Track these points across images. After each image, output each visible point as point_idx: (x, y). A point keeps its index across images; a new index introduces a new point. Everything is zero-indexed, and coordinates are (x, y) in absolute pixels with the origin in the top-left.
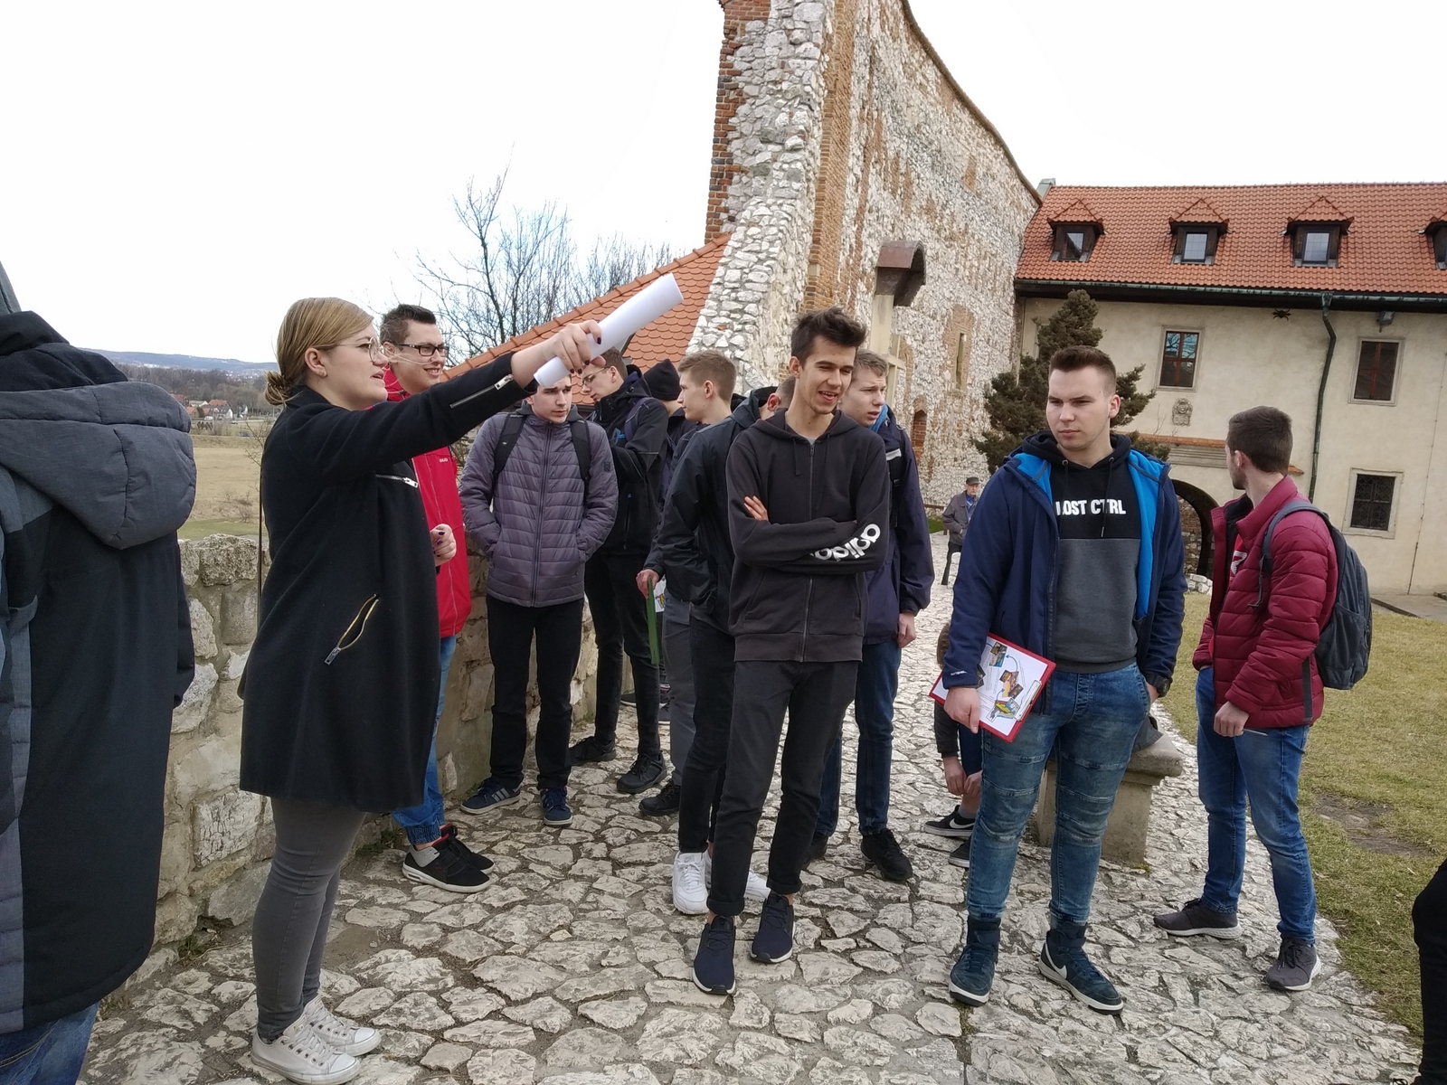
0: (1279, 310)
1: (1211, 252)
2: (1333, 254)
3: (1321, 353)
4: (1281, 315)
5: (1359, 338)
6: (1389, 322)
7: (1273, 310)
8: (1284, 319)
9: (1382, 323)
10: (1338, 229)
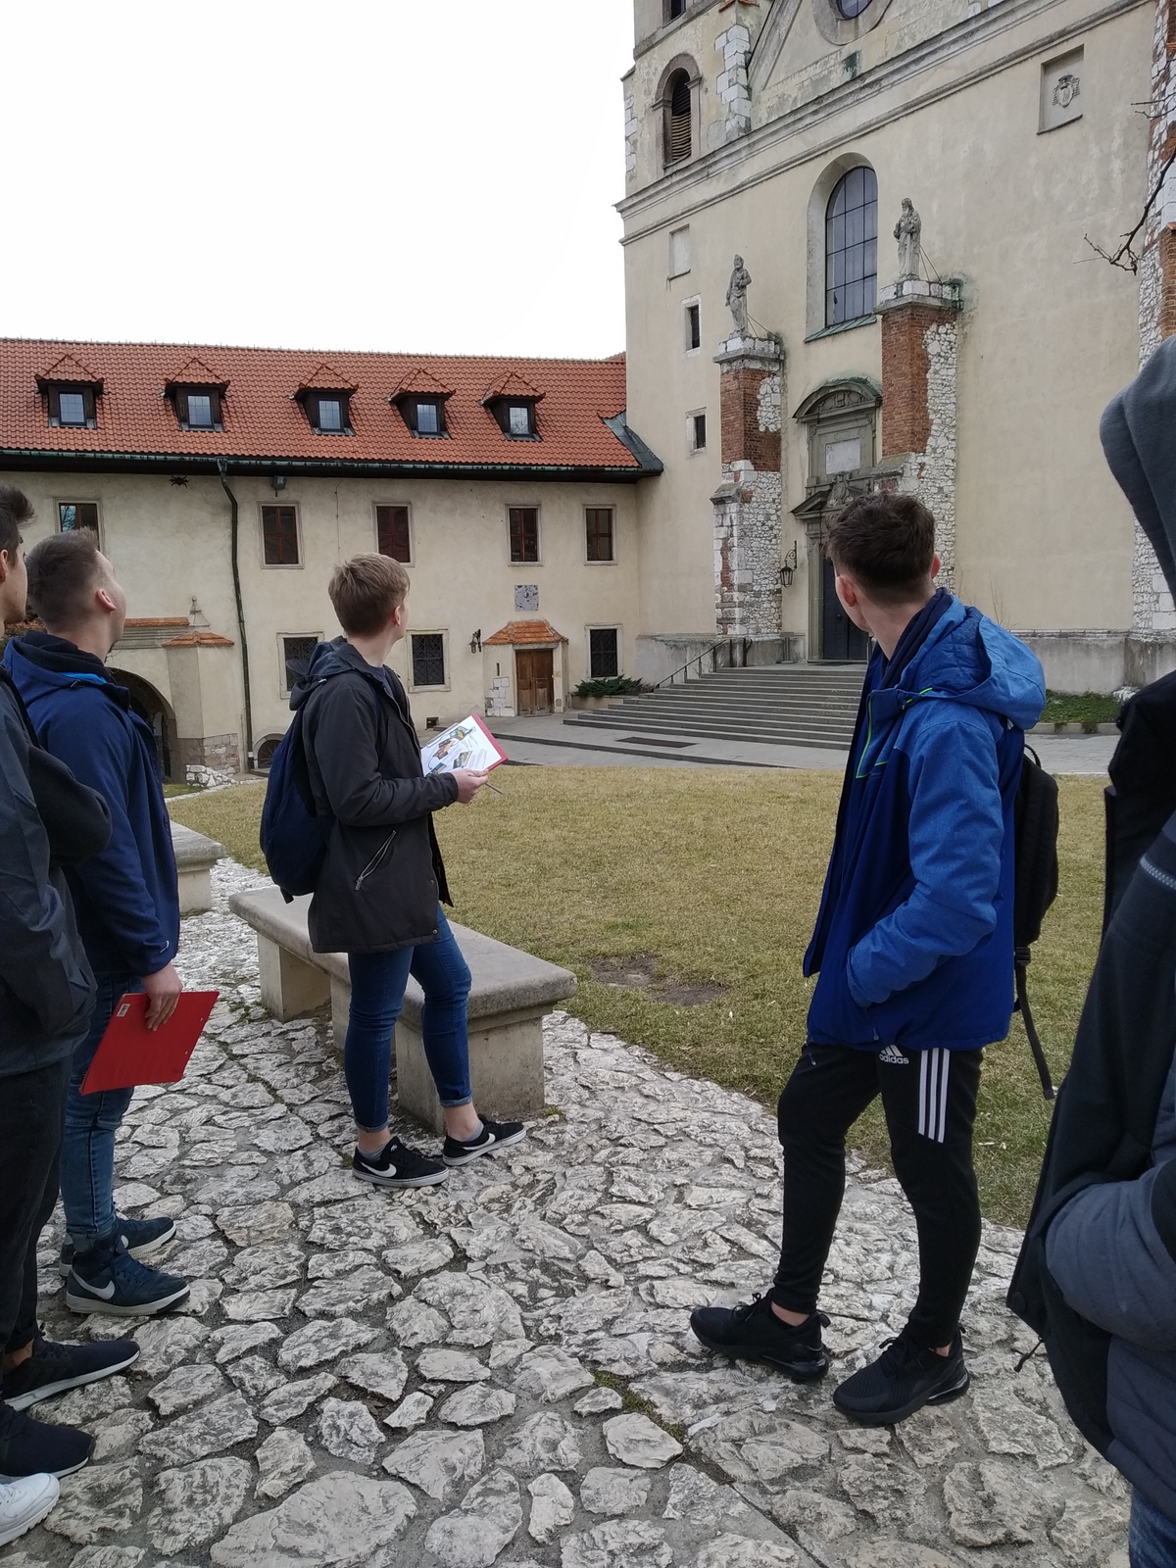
0: (176, 476)
1: (91, 414)
2: (218, 418)
3: (227, 520)
4: (179, 482)
5: (259, 502)
6: (282, 487)
7: (170, 477)
8: (183, 486)
9: (277, 488)
10: (217, 392)
